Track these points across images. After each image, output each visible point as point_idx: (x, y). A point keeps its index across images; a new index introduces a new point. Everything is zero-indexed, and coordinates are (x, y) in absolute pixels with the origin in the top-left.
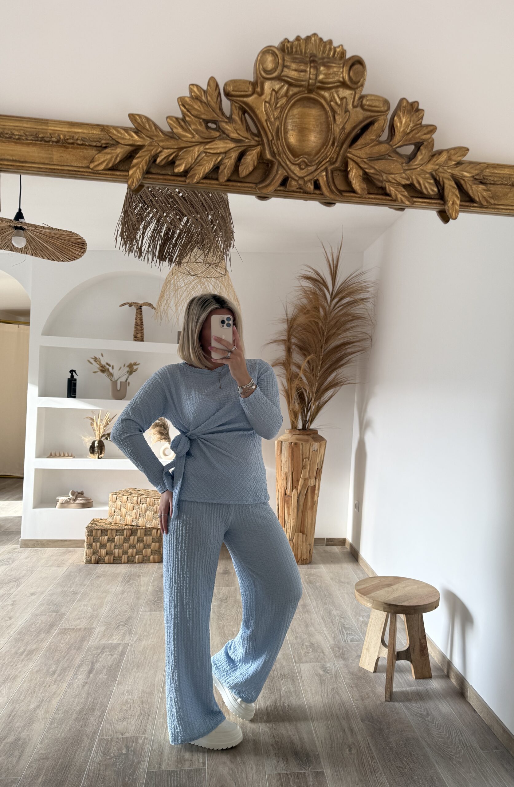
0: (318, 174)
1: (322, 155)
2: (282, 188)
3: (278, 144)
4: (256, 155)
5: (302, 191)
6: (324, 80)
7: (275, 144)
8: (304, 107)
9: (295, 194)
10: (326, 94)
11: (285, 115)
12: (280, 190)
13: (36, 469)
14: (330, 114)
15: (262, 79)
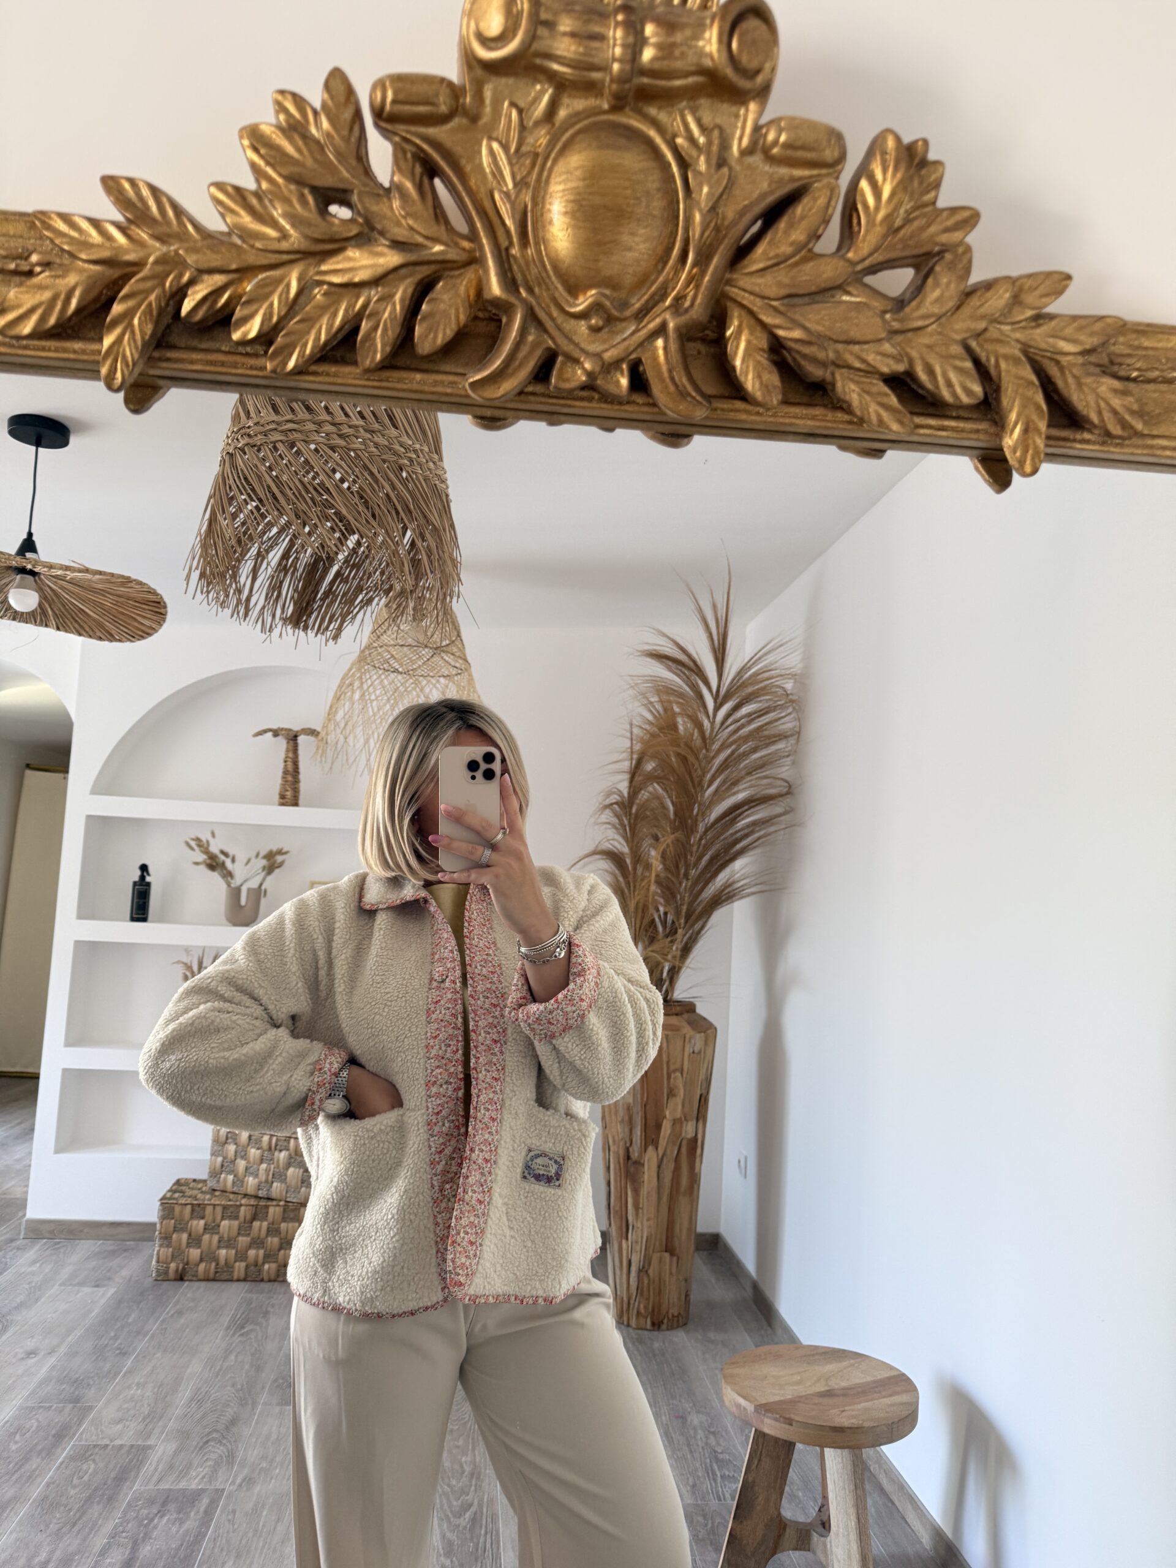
0: (641, 344)
1: (653, 288)
2: (539, 388)
3: (524, 256)
4: (462, 289)
5: (597, 396)
6: (657, 66)
7: (514, 257)
8: (600, 147)
9: (578, 403)
10: (662, 116)
11: (545, 174)
12: (533, 394)
13: (65, 1071)
14: (675, 169)
15: (479, 72)
